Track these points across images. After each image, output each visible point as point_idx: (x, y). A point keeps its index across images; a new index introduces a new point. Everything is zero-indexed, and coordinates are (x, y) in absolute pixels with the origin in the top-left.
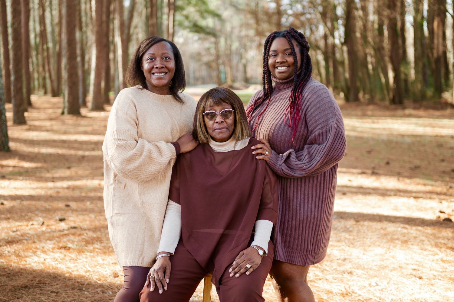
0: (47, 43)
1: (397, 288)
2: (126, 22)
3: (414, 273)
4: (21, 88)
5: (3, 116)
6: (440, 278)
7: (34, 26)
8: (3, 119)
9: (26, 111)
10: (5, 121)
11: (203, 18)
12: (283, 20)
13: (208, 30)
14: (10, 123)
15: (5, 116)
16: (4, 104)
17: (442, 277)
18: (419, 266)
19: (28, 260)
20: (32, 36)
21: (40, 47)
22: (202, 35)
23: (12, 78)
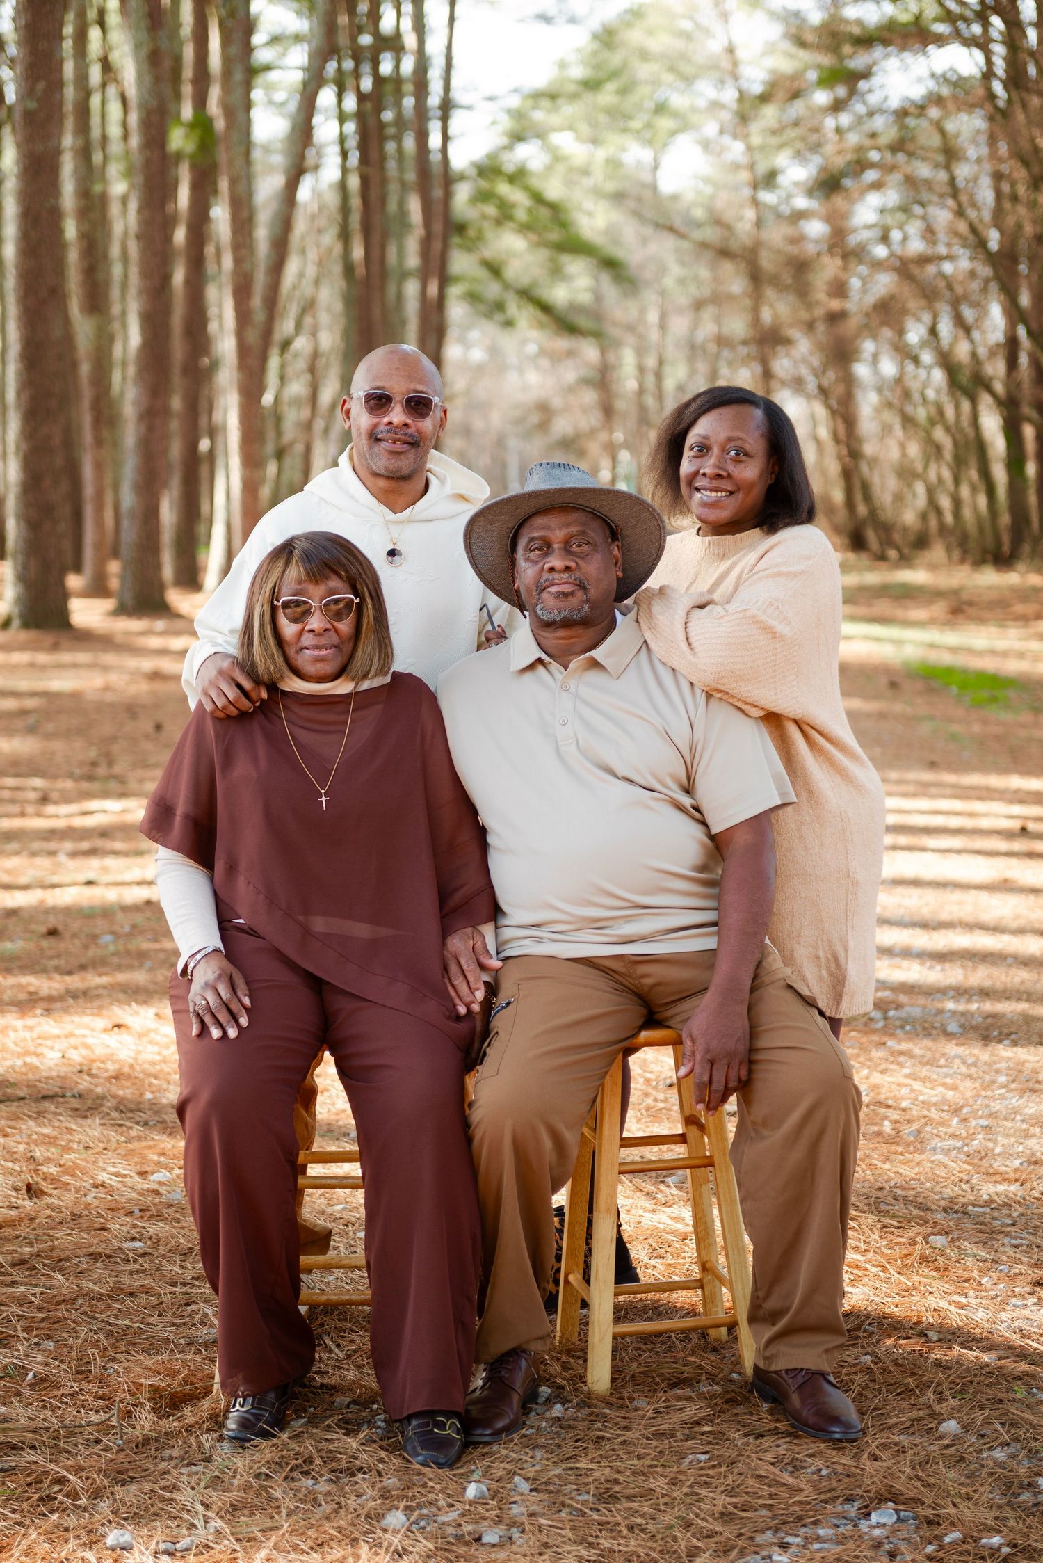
2: (262, 284)
11: (558, 272)
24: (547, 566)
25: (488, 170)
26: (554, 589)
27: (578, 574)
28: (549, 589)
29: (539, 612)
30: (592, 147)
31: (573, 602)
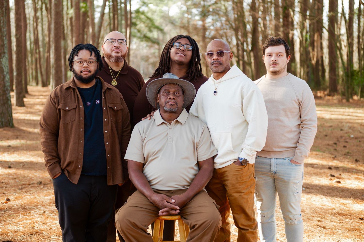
0: (39, 48)
1: (308, 236)
2: (97, 34)
3: (319, 223)
4: (21, 81)
5: (9, 102)
6: (339, 228)
7: (30, 36)
8: (9, 104)
9: (25, 97)
10: (10, 106)
11: (150, 31)
12: (207, 33)
13: (154, 40)
14: (14, 107)
15: (11, 102)
16: (10, 93)
17: (340, 227)
18: (322, 218)
19: (32, 212)
20: (28, 43)
21: (34, 51)
22: (150, 44)
23: (15, 74)
24: (169, 98)
25: (137, 11)
26: (170, 103)
27: (176, 101)
28: (169, 103)
29: (165, 109)
30: (156, 7)
31: (174, 107)
